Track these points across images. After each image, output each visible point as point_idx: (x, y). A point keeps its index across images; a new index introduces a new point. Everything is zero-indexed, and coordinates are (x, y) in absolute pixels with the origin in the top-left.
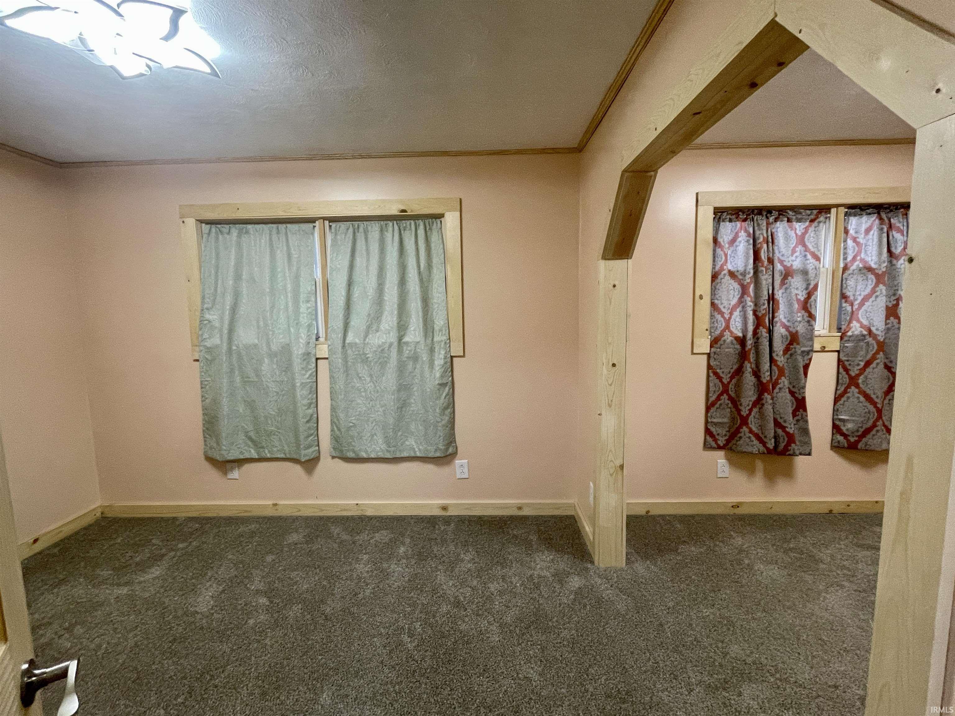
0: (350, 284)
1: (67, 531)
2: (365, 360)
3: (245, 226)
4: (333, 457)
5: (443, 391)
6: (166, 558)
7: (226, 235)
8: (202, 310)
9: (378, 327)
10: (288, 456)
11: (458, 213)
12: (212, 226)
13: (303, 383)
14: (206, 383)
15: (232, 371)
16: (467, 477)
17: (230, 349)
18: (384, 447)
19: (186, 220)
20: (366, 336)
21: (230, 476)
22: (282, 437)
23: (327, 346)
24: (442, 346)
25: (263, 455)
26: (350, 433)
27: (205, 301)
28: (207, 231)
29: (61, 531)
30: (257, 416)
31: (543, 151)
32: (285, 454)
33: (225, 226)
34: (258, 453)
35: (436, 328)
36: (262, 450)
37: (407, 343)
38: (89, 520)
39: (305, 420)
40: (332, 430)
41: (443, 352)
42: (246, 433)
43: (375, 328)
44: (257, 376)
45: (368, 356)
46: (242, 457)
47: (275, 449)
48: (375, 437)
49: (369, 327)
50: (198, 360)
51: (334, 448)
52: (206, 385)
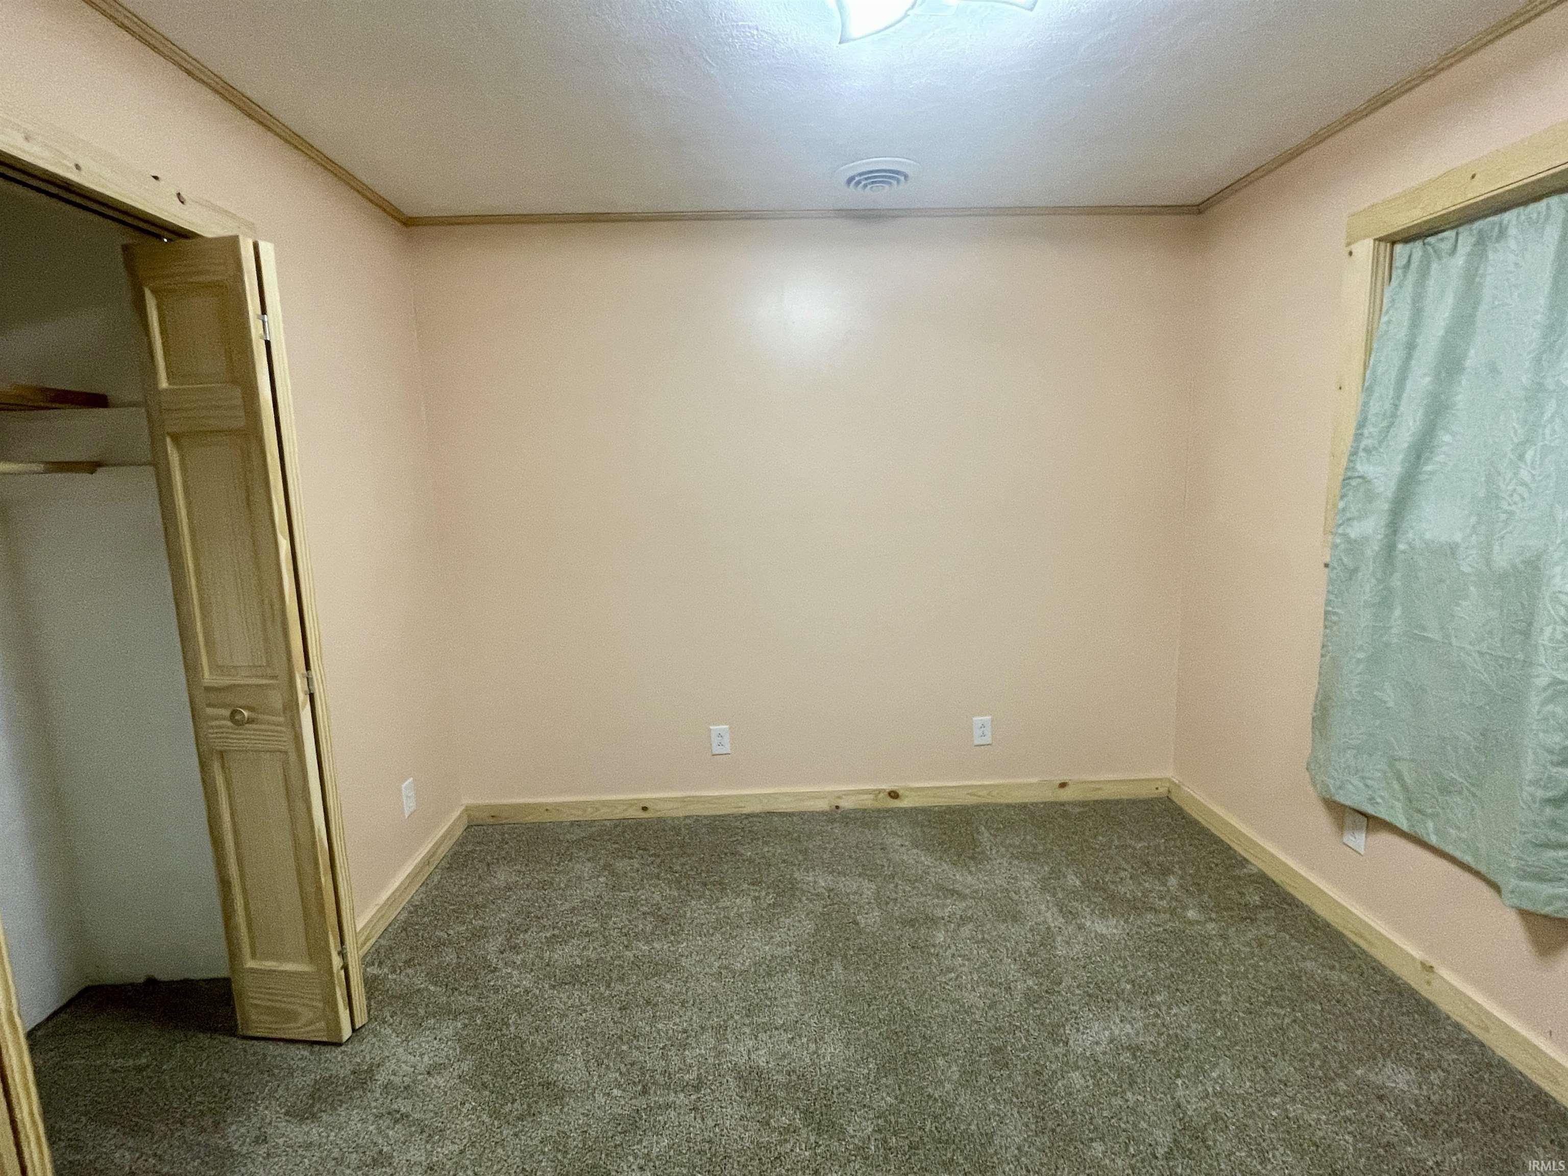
1: (1107, 793)
6: (1150, 916)
7: (1446, 259)
8: (1355, 453)
12: (1418, 243)
14: (1335, 618)
17: (1390, 548)
19: (1356, 247)
21: (1348, 839)
25: (1421, 832)
27: (1366, 432)
29: (1100, 789)
33: (1448, 234)
34: (1408, 820)
36: (1421, 818)
38: (1145, 792)
42: (1393, 760)
44: (1443, 628)
52: (1335, 623)
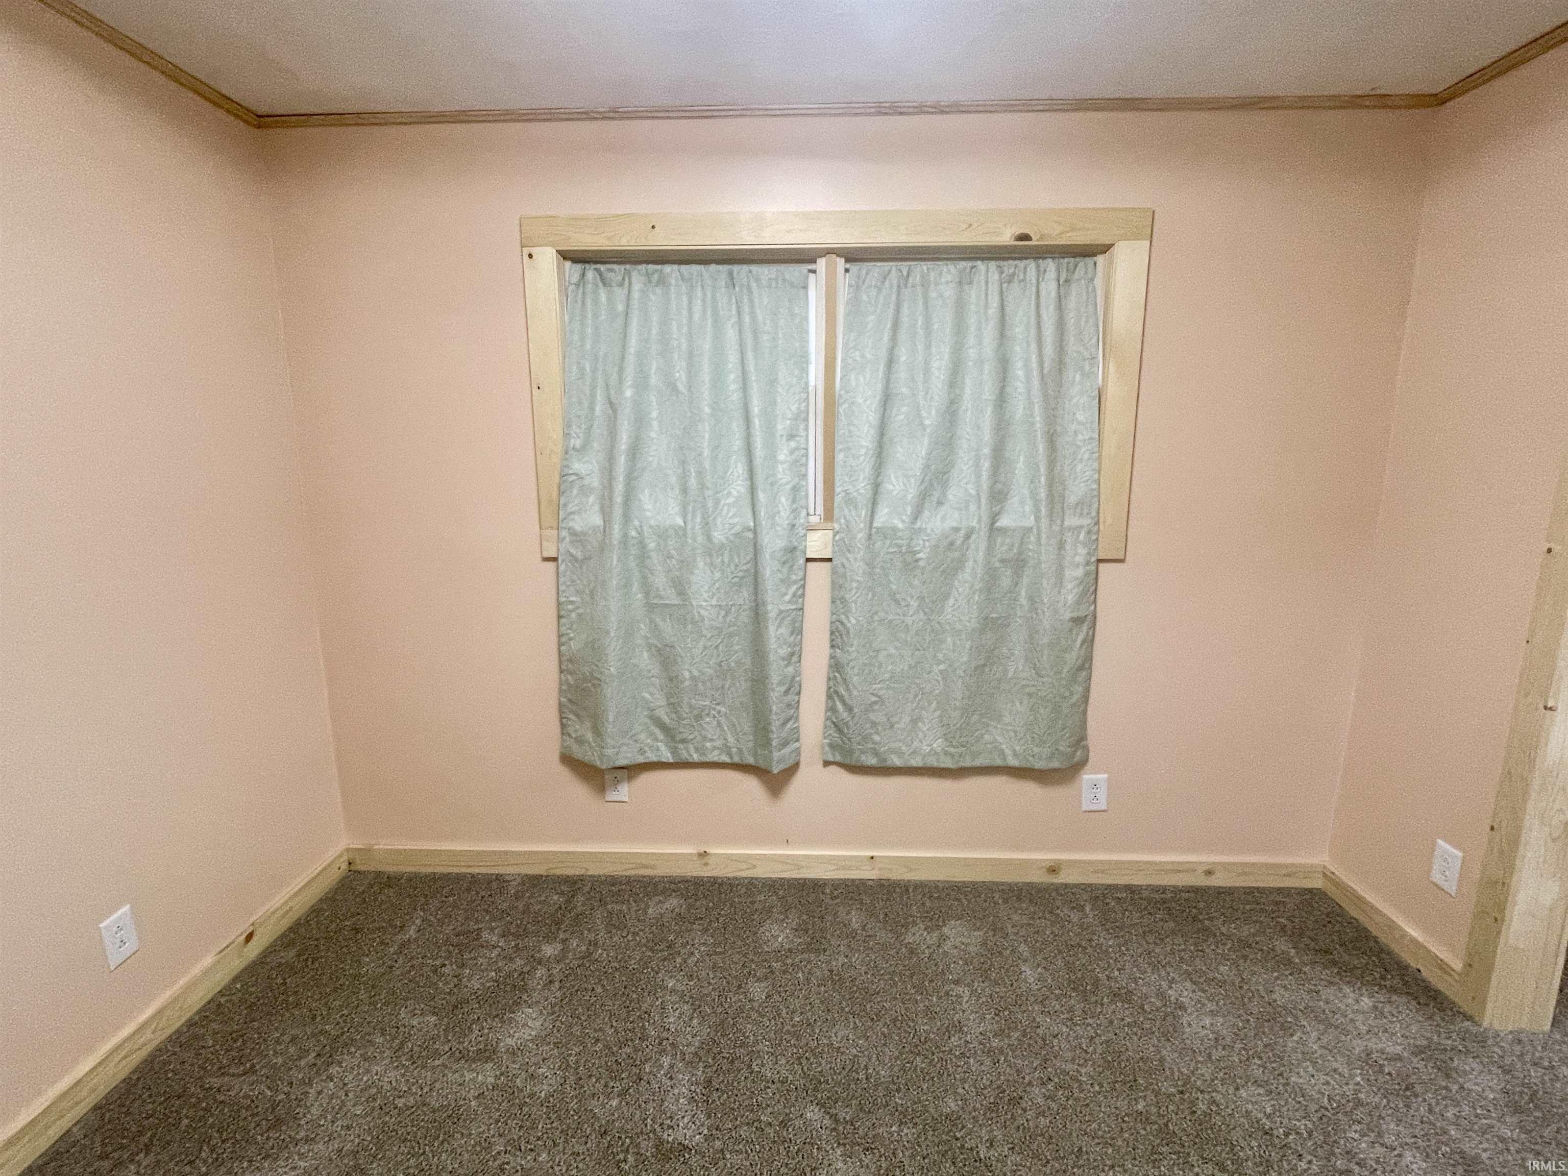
0: (887, 400)
2: (910, 564)
3: (659, 267)
4: (827, 763)
5: (1077, 634)
7: (616, 289)
8: (567, 453)
9: (944, 494)
10: (736, 759)
11: (1148, 242)
12: (587, 266)
13: (781, 612)
14: (570, 607)
15: (627, 585)
16: (1104, 807)
18: (939, 745)
19: (535, 251)
20: (917, 514)
21: (611, 796)
22: (723, 720)
23: (830, 533)
24: (1082, 537)
25: (684, 755)
26: (872, 716)
27: (572, 432)
28: (575, 278)
30: (677, 677)
31: (1355, 102)
32: (730, 755)
33: (615, 267)
34: (672, 753)
35: (1072, 499)
36: (681, 746)
37: (1003, 531)
39: (783, 689)
40: (832, 709)
41: (1082, 551)
42: (651, 711)
43: (936, 495)
44: (682, 594)
45: (919, 556)
46: (641, 759)
47: (708, 745)
48: (920, 724)
49: (923, 497)
50: (555, 559)
51: (832, 746)
52: (571, 611)
